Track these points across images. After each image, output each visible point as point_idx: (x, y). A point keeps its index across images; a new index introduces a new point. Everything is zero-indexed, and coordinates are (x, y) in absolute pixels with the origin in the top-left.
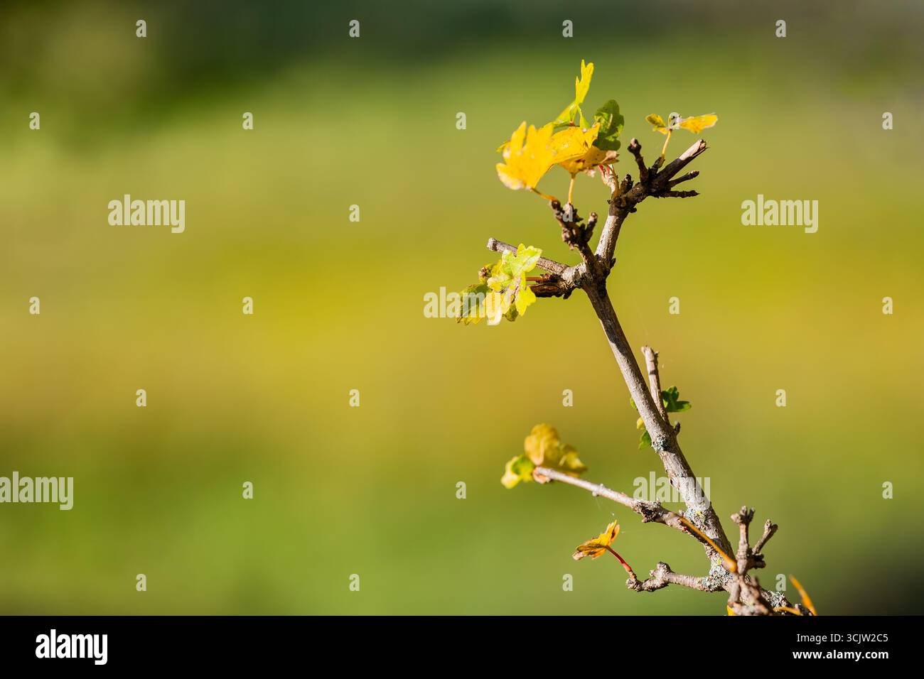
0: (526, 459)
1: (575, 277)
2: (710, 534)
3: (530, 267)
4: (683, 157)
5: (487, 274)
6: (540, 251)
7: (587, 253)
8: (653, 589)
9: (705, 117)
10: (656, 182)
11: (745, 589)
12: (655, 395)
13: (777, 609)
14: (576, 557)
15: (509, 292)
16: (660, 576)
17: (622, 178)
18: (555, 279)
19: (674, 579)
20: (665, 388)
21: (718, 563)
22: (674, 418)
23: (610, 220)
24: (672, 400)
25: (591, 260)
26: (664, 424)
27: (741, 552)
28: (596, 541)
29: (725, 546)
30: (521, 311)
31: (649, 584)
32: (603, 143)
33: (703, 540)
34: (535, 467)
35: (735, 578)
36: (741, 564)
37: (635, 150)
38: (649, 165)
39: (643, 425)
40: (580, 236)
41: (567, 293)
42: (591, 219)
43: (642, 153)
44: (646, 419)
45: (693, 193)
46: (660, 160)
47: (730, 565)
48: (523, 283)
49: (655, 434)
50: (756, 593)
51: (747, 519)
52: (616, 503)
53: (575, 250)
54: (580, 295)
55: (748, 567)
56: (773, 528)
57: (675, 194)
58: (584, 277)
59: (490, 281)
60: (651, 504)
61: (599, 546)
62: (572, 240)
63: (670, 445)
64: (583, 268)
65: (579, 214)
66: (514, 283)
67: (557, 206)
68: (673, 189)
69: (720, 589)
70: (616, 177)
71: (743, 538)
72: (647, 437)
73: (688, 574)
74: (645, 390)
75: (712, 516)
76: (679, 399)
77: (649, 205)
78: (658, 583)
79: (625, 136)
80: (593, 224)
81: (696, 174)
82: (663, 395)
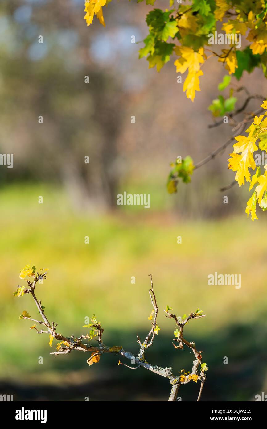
0: (22, 315)
2: (49, 325)
3: (23, 289)
4: (44, 274)
6: (25, 287)
7: (31, 287)
8: (40, 333)
9: (47, 269)
10: (40, 277)
11: (53, 333)
12: (40, 307)
13: (58, 335)
14: (30, 329)
16: (42, 331)
18: (27, 291)
20: (42, 305)
21: (49, 329)
23: (34, 282)
24: (43, 307)
26: (42, 310)
27: (53, 328)
28: (33, 327)
29: (51, 327)
30: (22, 295)
32: (34, 272)
33: (48, 326)
34: (24, 317)
35: (52, 331)
36: (53, 329)
37: (38, 273)
40: (31, 285)
41: (28, 293)
44: (39, 310)
45: (45, 279)
46: (41, 274)
47: (51, 329)
48: (22, 292)
49: (41, 312)
50: (55, 333)
52: (35, 321)
53: (30, 287)
54: (30, 293)
55: (54, 330)
56: (57, 324)
58: (31, 291)
59: (18, 291)
60: (40, 322)
62: (29, 286)
63: (43, 313)
64: (31, 289)
65: (30, 282)
67: (27, 281)
68: (43, 278)
69: (50, 333)
70: (35, 277)
71: (53, 326)
72: (39, 312)
73: (45, 331)
74: (39, 306)
75: (49, 323)
77: (40, 280)
79: (36, 271)
80: (32, 283)
81: (46, 276)
82: (42, 306)
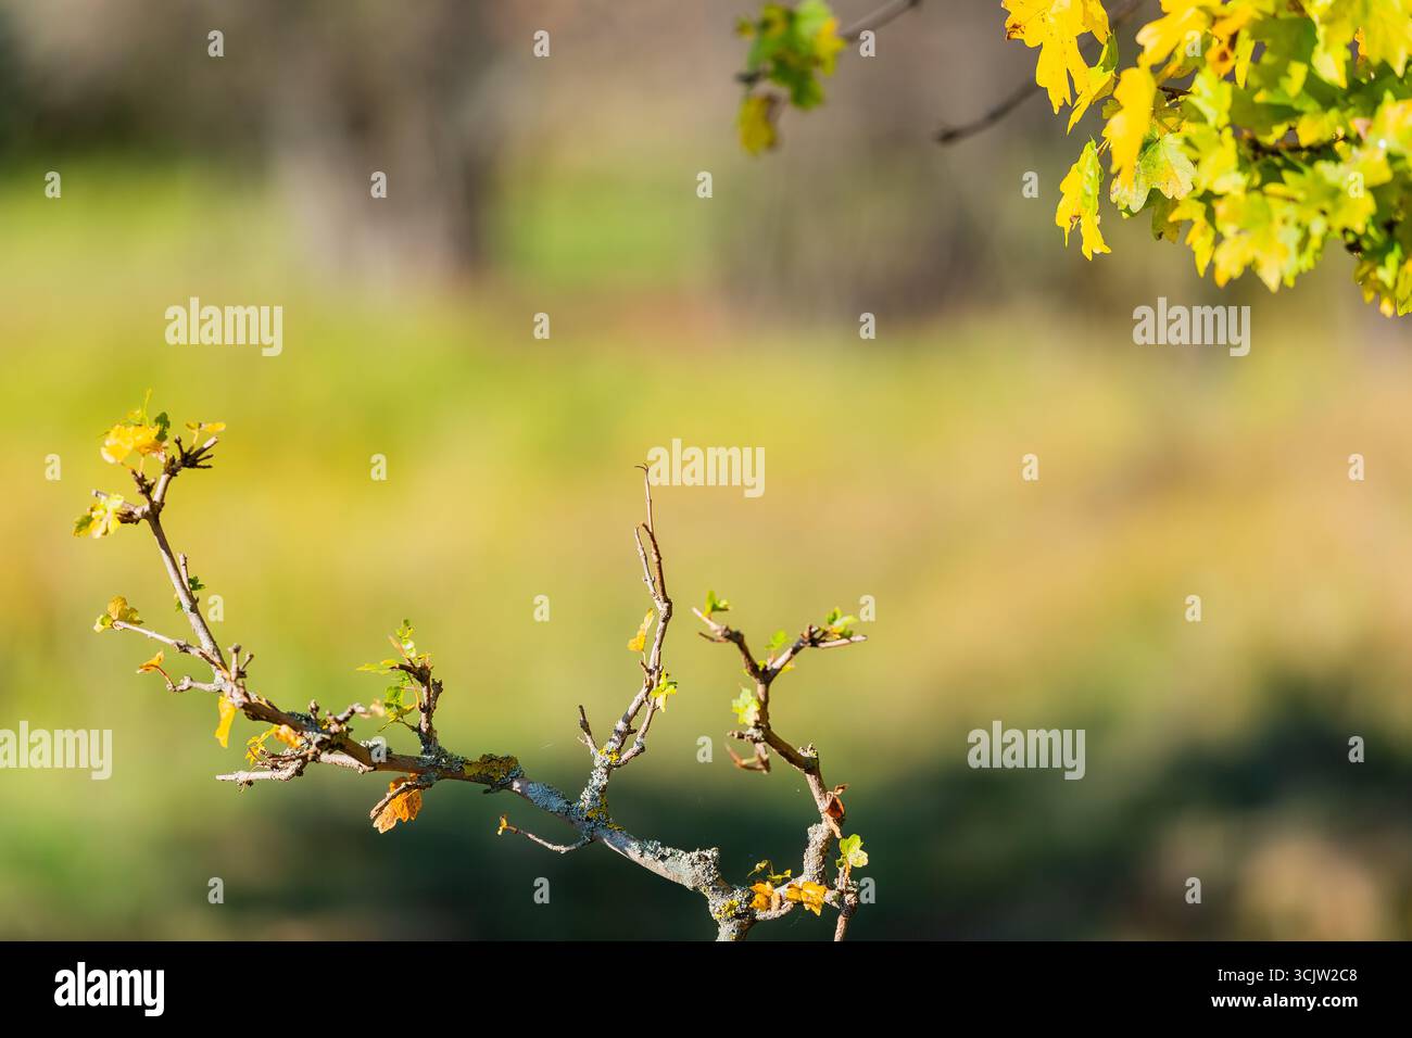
0: (108, 616)
1: (142, 513)
2: (216, 659)
3: (116, 507)
4: (205, 447)
5: (92, 510)
6: (122, 498)
7: (150, 499)
8: (182, 691)
9: (217, 424)
10: (189, 460)
11: (235, 690)
12: (186, 584)
13: (253, 701)
14: (138, 672)
15: (105, 520)
16: (186, 683)
17: (170, 457)
18: (131, 514)
19: (194, 685)
20: (191, 576)
21: (219, 675)
22: (195, 594)
23: (163, 478)
24: (193, 582)
25: (152, 506)
26: (190, 597)
27: (233, 669)
28: (150, 662)
29: (225, 666)
30: (111, 531)
31: (179, 688)
32: (161, 437)
33: (213, 663)
34: (113, 621)
35: (230, 683)
36: (234, 675)
37: (178, 442)
38: (185, 450)
39: (178, 597)
40: (147, 490)
41: (137, 521)
42: (153, 481)
43: (182, 443)
44: (180, 594)
45: (209, 467)
46: (192, 448)
47: (227, 676)
48: (113, 516)
49: (186, 604)
50: (242, 690)
51: (237, 651)
52: (161, 642)
53: (144, 497)
54: (144, 523)
55: (237, 678)
56: (251, 656)
57: (200, 467)
58: (147, 513)
59: (94, 515)
60: (182, 643)
61: (152, 665)
62: (143, 492)
63: (194, 609)
64: (147, 508)
65: (146, 478)
66: (108, 515)
67: (134, 473)
68: (199, 464)
69: (220, 690)
70: (166, 456)
71: (234, 661)
72: (180, 604)
73: (203, 682)
74: (180, 577)
75: (217, 650)
76: (199, 583)
77: (185, 471)
78: (185, 687)
79: (172, 434)
80: (154, 484)
81: (212, 456)
82: (190, 581)
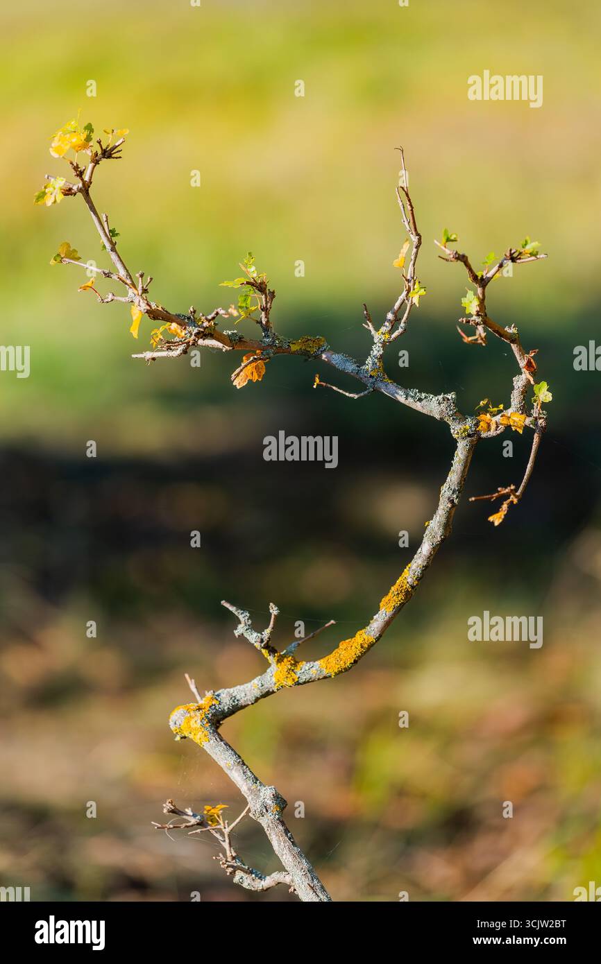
0: (59, 255)
1: (78, 189)
2: (129, 282)
3: (61, 185)
4: (117, 144)
5: (45, 188)
6: (65, 179)
7: (82, 180)
8: (107, 302)
9: (124, 130)
10: (107, 153)
11: (141, 301)
12: (107, 231)
13: (153, 308)
14: (79, 291)
15: (54, 194)
16: (110, 297)
17: (94, 152)
18: (70, 189)
19: (115, 298)
20: (111, 229)
21: (131, 292)
22: (114, 239)
23: (91, 166)
24: (113, 232)
25: (84, 184)
26: (111, 242)
27: (140, 287)
28: (86, 285)
29: (134, 286)
30: (58, 201)
31: (106, 300)
32: (88, 139)
33: (126, 284)
34: (62, 258)
35: (138, 297)
36: (140, 292)
37: (99, 142)
38: (104, 147)
39: (103, 242)
40: (80, 174)
41: (75, 194)
42: (84, 168)
43: (102, 143)
44: (104, 240)
45: (120, 157)
46: (108, 146)
47: (136, 292)
48: (59, 191)
49: (108, 246)
50: (146, 301)
51: (142, 276)
53: (78, 179)
54: (80, 195)
55: (142, 293)
56: (151, 279)
57: (114, 158)
58: (81, 189)
59: (47, 191)
60: (107, 271)
61: (88, 287)
62: (77, 175)
63: (113, 249)
64: (81, 185)
65: (79, 166)
66: (55, 191)
67: (72, 163)
68: (113, 156)
69: (132, 302)
70: (92, 151)
71: (140, 283)
72: (104, 247)
73: (121, 297)
74: (104, 229)
75: (129, 275)
76: (116, 233)
77: (104, 162)
78: (109, 300)
79: (95, 137)
80: (84, 170)
81: (121, 150)
82: (110, 231)
